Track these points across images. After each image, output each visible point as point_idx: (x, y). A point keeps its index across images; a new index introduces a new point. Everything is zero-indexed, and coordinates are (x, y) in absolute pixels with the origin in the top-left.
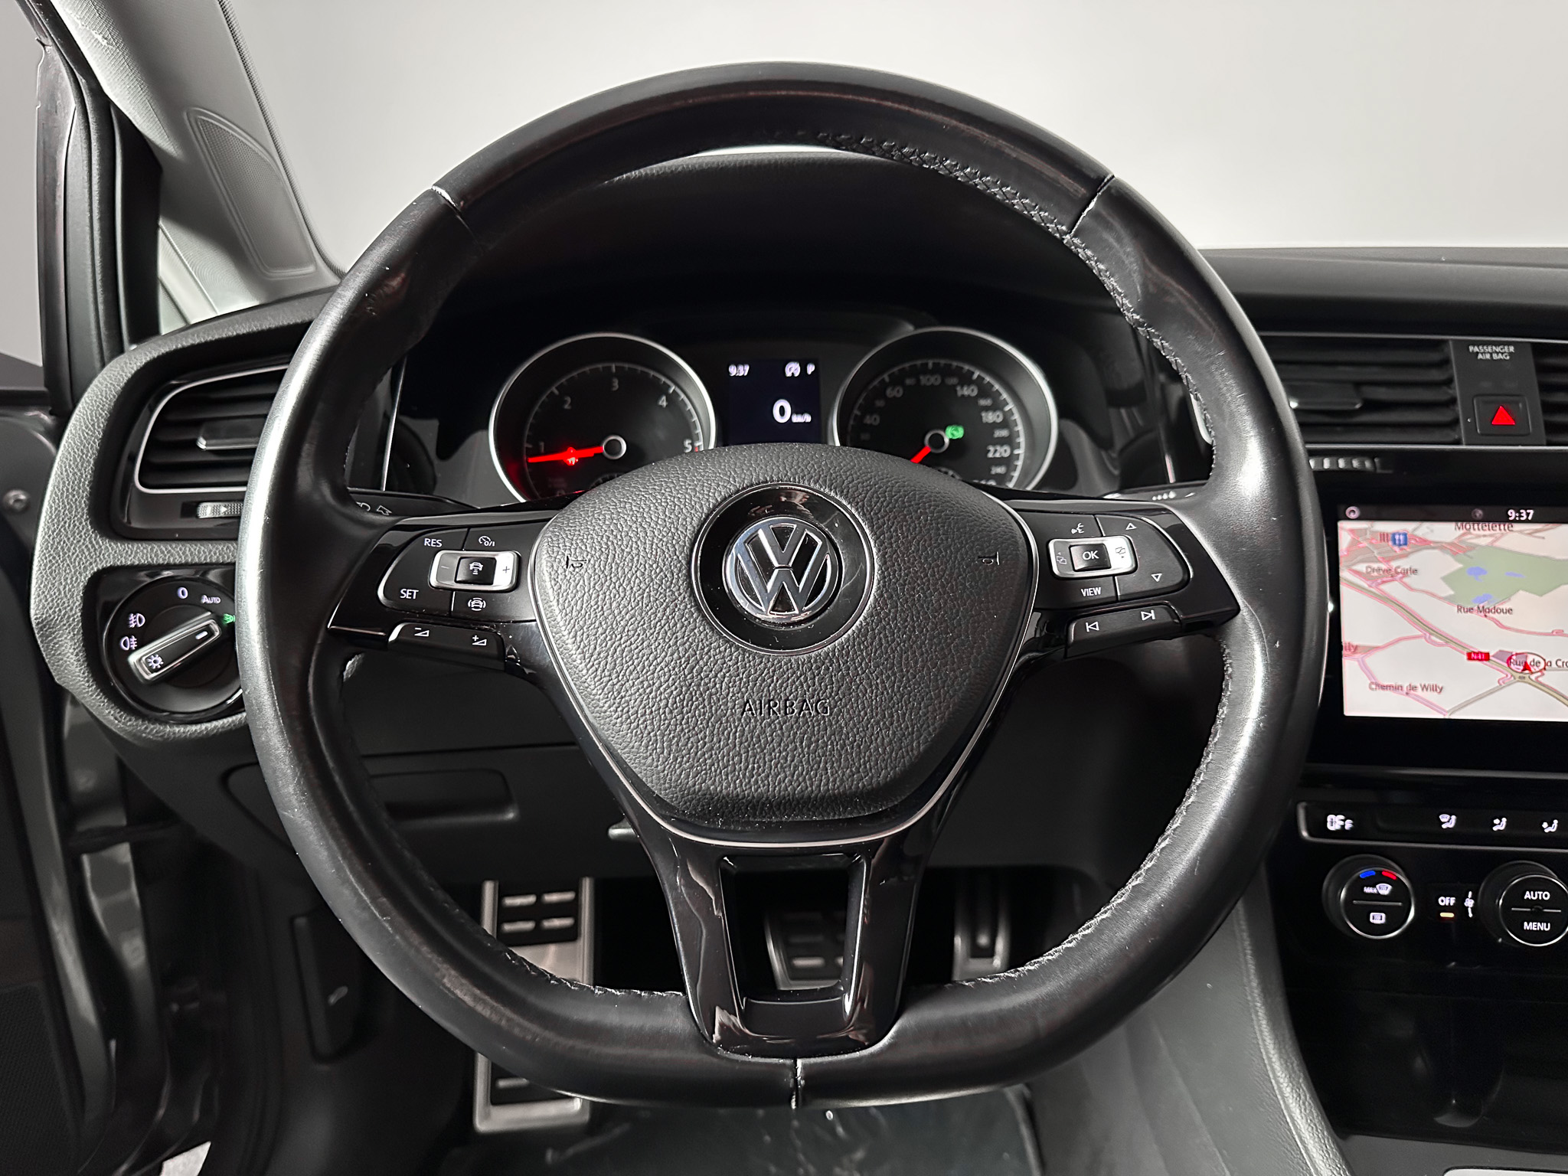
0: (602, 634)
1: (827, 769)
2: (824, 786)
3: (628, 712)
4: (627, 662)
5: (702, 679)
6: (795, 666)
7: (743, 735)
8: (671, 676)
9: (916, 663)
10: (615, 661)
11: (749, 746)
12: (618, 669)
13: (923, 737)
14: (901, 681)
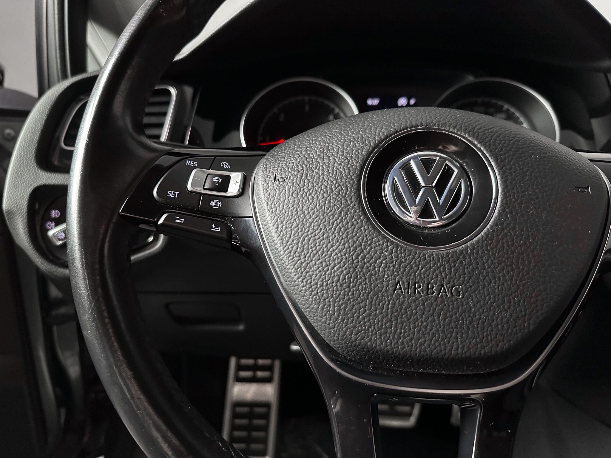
0: (295, 227)
1: (457, 339)
2: (455, 350)
3: (311, 283)
4: (312, 248)
5: (365, 263)
6: (436, 258)
7: (394, 307)
8: (342, 259)
9: (530, 263)
10: (304, 247)
11: (398, 316)
12: (305, 252)
13: (532, 320)
14: (518, 276)
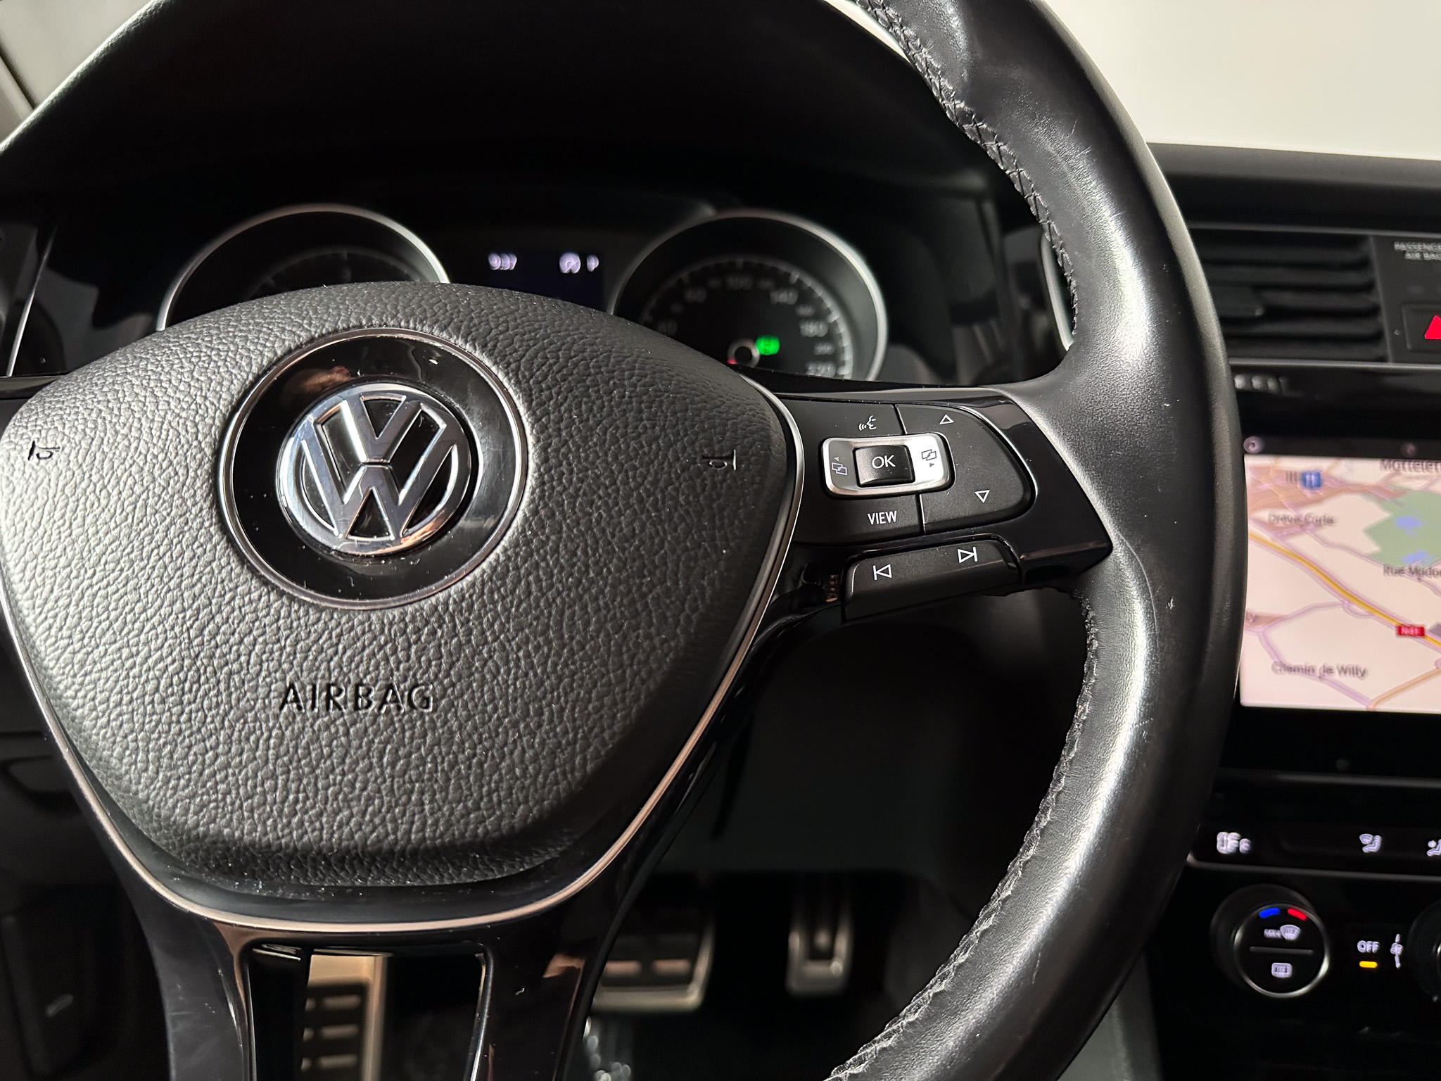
0: (64, 568)
1: (423, 804)
2: (417, 832)
3: (93, 699)
4: (98, 615)
5: (217, 646)
6: (376, 627)
7: (281, 744)
8: (166, 639)
9: (587, 623)
10: (80, 613)
11: (291, 762)
12: (84, 624)
13: (591, 749)
14: (559, 655)
